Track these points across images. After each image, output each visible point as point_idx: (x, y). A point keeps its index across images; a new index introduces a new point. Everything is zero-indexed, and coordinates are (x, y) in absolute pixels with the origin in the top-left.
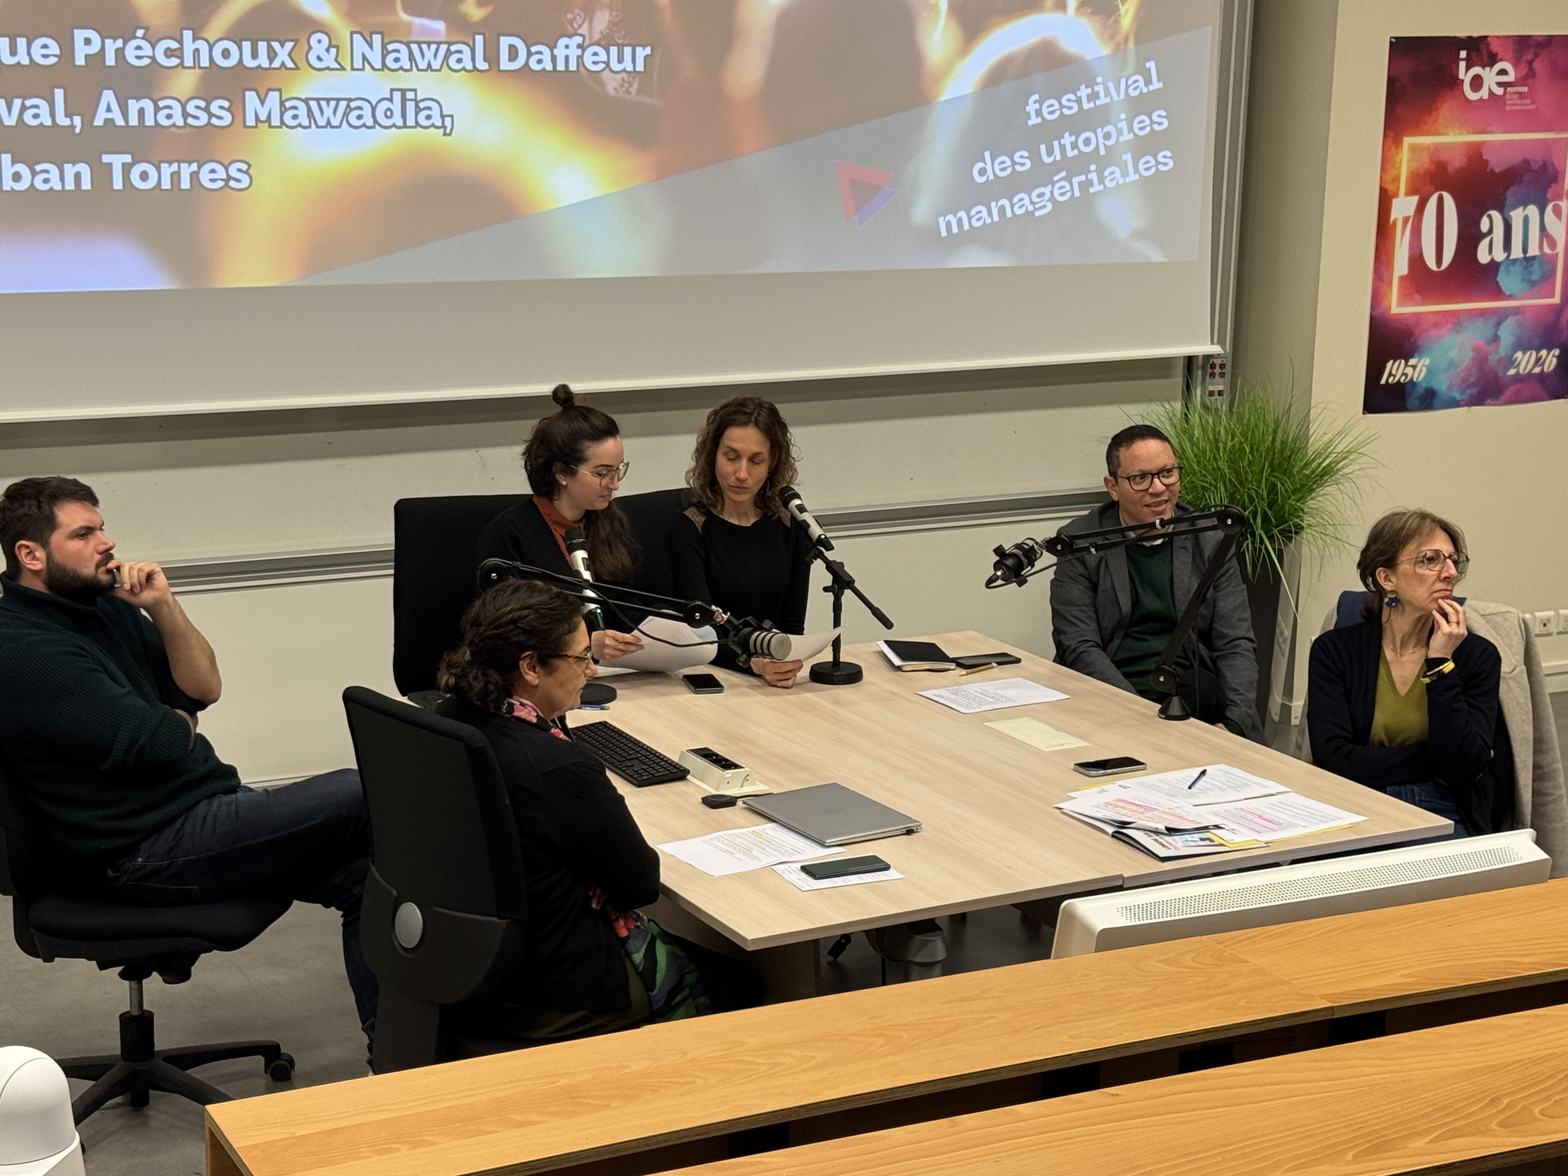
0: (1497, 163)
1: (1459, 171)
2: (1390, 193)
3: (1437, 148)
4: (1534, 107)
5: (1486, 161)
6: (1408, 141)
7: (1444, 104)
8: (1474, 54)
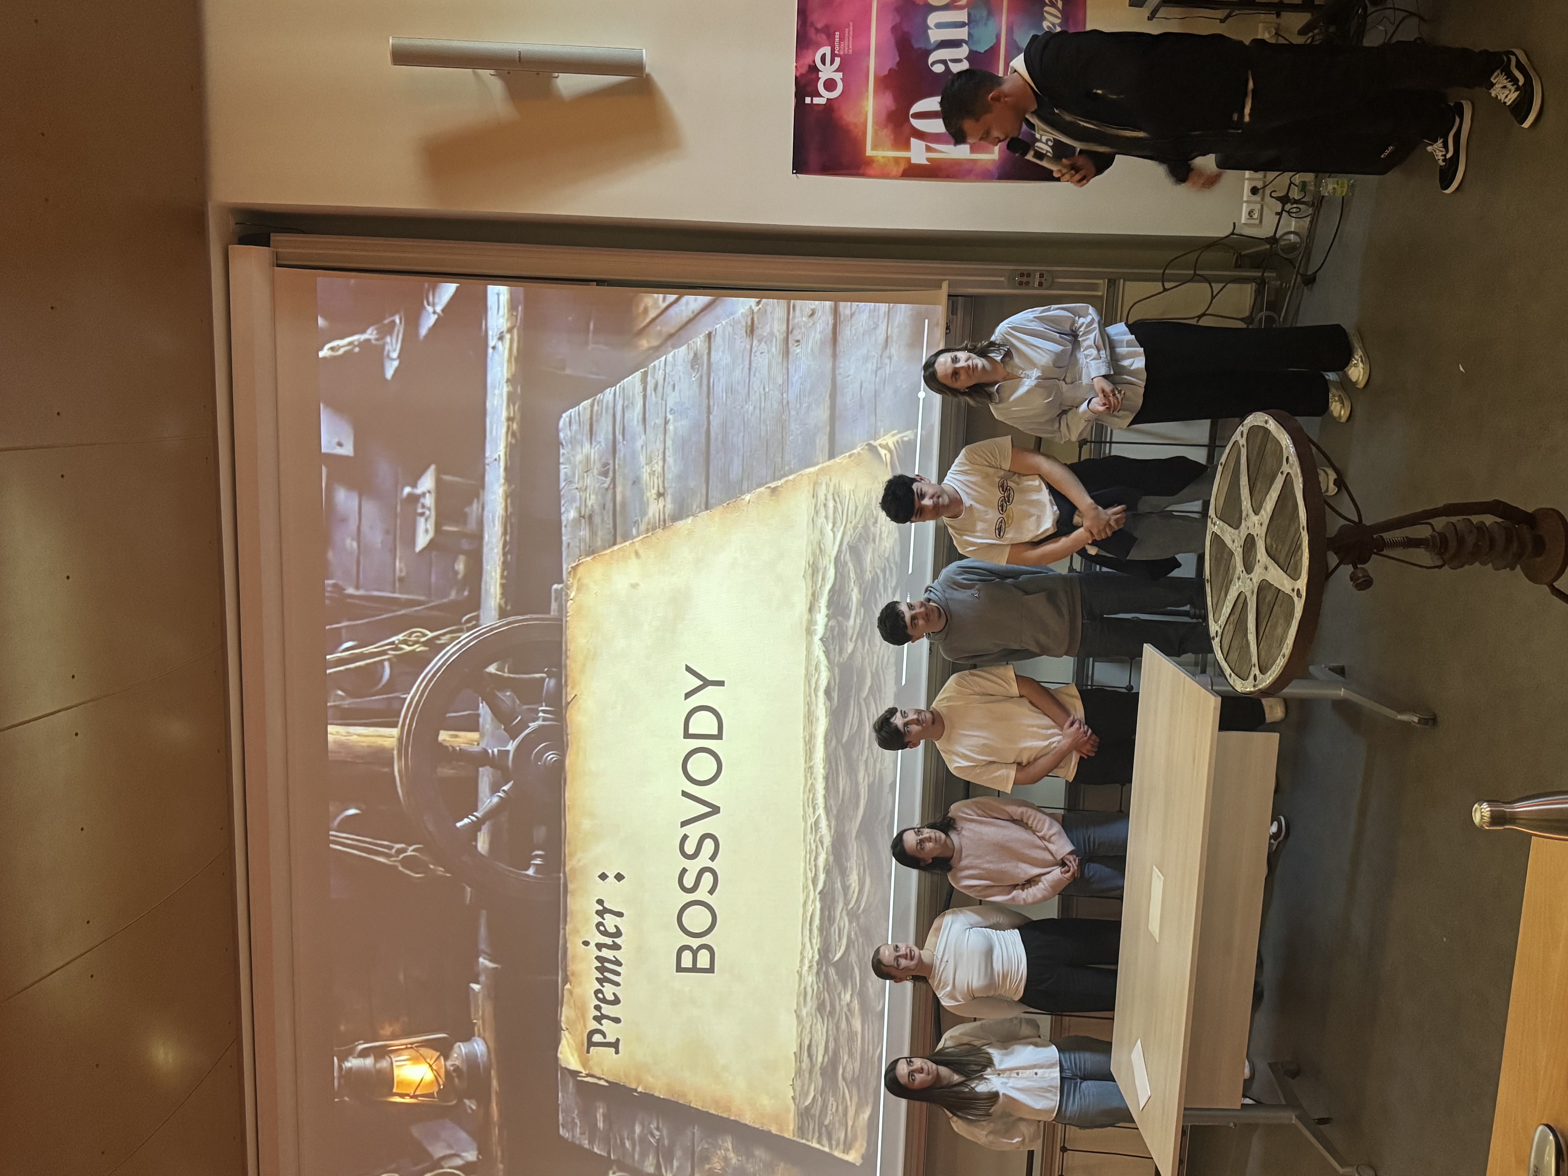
0: (892, 61)
1: (896, 99)
2: (907, 166)
3: (875, 123)
4: (851, 24)
5: (890, 70)
6: (869, 152)
7: (845, 117)
8: (809, 89)
